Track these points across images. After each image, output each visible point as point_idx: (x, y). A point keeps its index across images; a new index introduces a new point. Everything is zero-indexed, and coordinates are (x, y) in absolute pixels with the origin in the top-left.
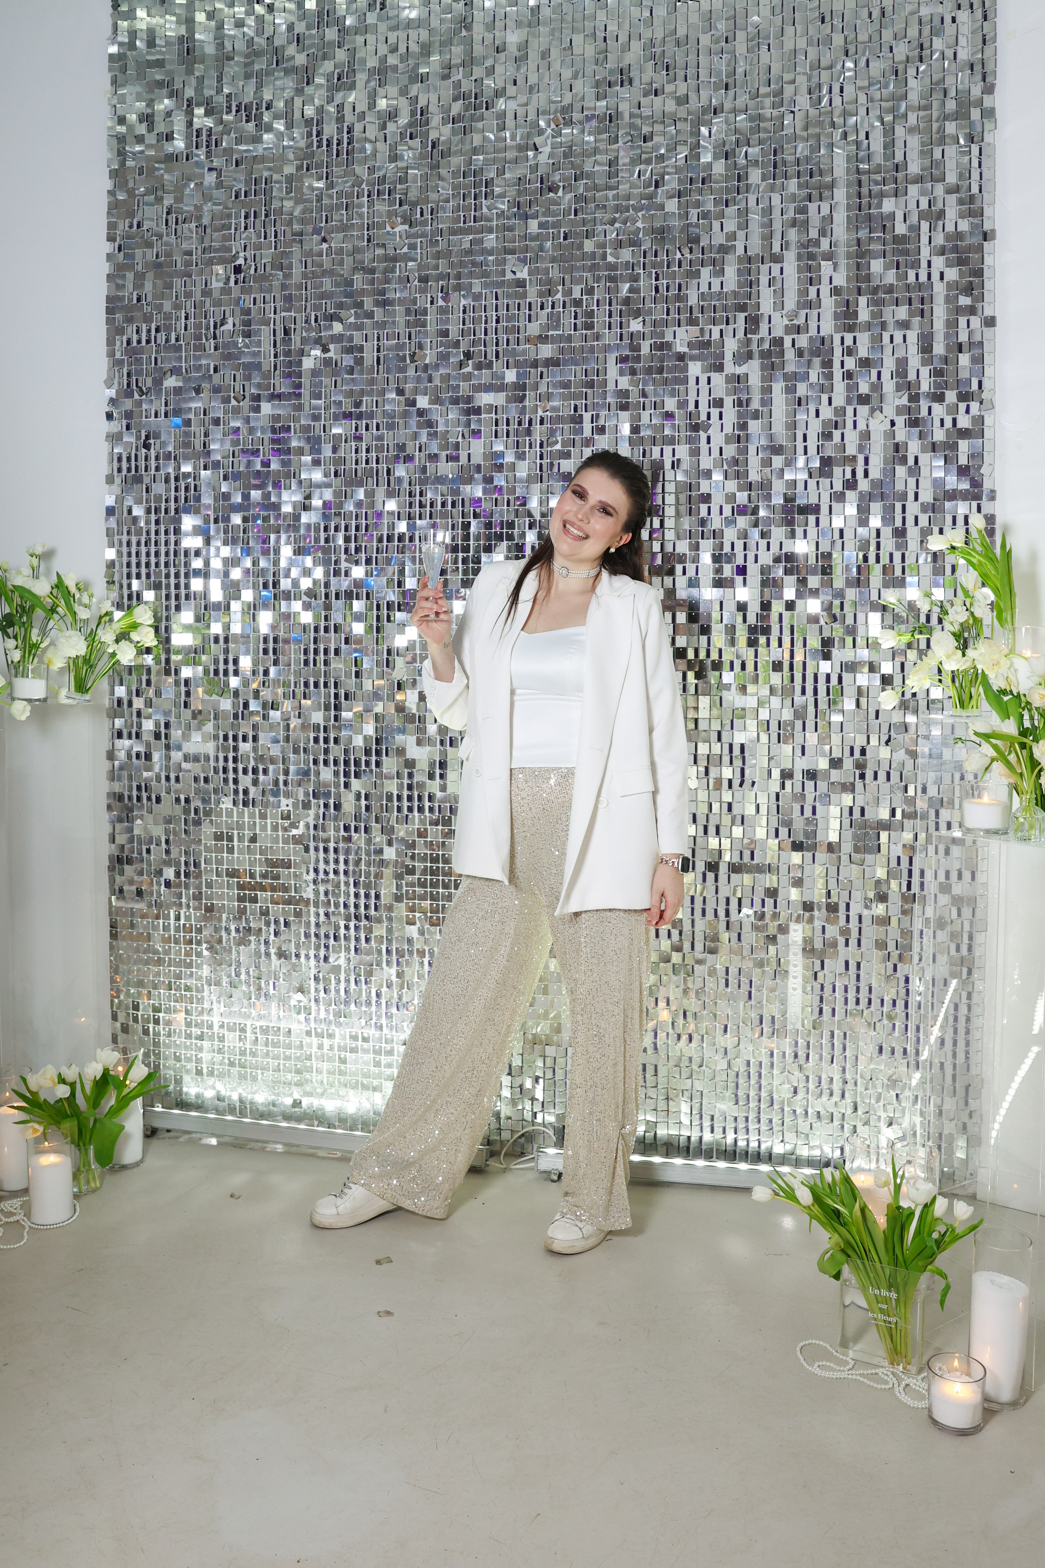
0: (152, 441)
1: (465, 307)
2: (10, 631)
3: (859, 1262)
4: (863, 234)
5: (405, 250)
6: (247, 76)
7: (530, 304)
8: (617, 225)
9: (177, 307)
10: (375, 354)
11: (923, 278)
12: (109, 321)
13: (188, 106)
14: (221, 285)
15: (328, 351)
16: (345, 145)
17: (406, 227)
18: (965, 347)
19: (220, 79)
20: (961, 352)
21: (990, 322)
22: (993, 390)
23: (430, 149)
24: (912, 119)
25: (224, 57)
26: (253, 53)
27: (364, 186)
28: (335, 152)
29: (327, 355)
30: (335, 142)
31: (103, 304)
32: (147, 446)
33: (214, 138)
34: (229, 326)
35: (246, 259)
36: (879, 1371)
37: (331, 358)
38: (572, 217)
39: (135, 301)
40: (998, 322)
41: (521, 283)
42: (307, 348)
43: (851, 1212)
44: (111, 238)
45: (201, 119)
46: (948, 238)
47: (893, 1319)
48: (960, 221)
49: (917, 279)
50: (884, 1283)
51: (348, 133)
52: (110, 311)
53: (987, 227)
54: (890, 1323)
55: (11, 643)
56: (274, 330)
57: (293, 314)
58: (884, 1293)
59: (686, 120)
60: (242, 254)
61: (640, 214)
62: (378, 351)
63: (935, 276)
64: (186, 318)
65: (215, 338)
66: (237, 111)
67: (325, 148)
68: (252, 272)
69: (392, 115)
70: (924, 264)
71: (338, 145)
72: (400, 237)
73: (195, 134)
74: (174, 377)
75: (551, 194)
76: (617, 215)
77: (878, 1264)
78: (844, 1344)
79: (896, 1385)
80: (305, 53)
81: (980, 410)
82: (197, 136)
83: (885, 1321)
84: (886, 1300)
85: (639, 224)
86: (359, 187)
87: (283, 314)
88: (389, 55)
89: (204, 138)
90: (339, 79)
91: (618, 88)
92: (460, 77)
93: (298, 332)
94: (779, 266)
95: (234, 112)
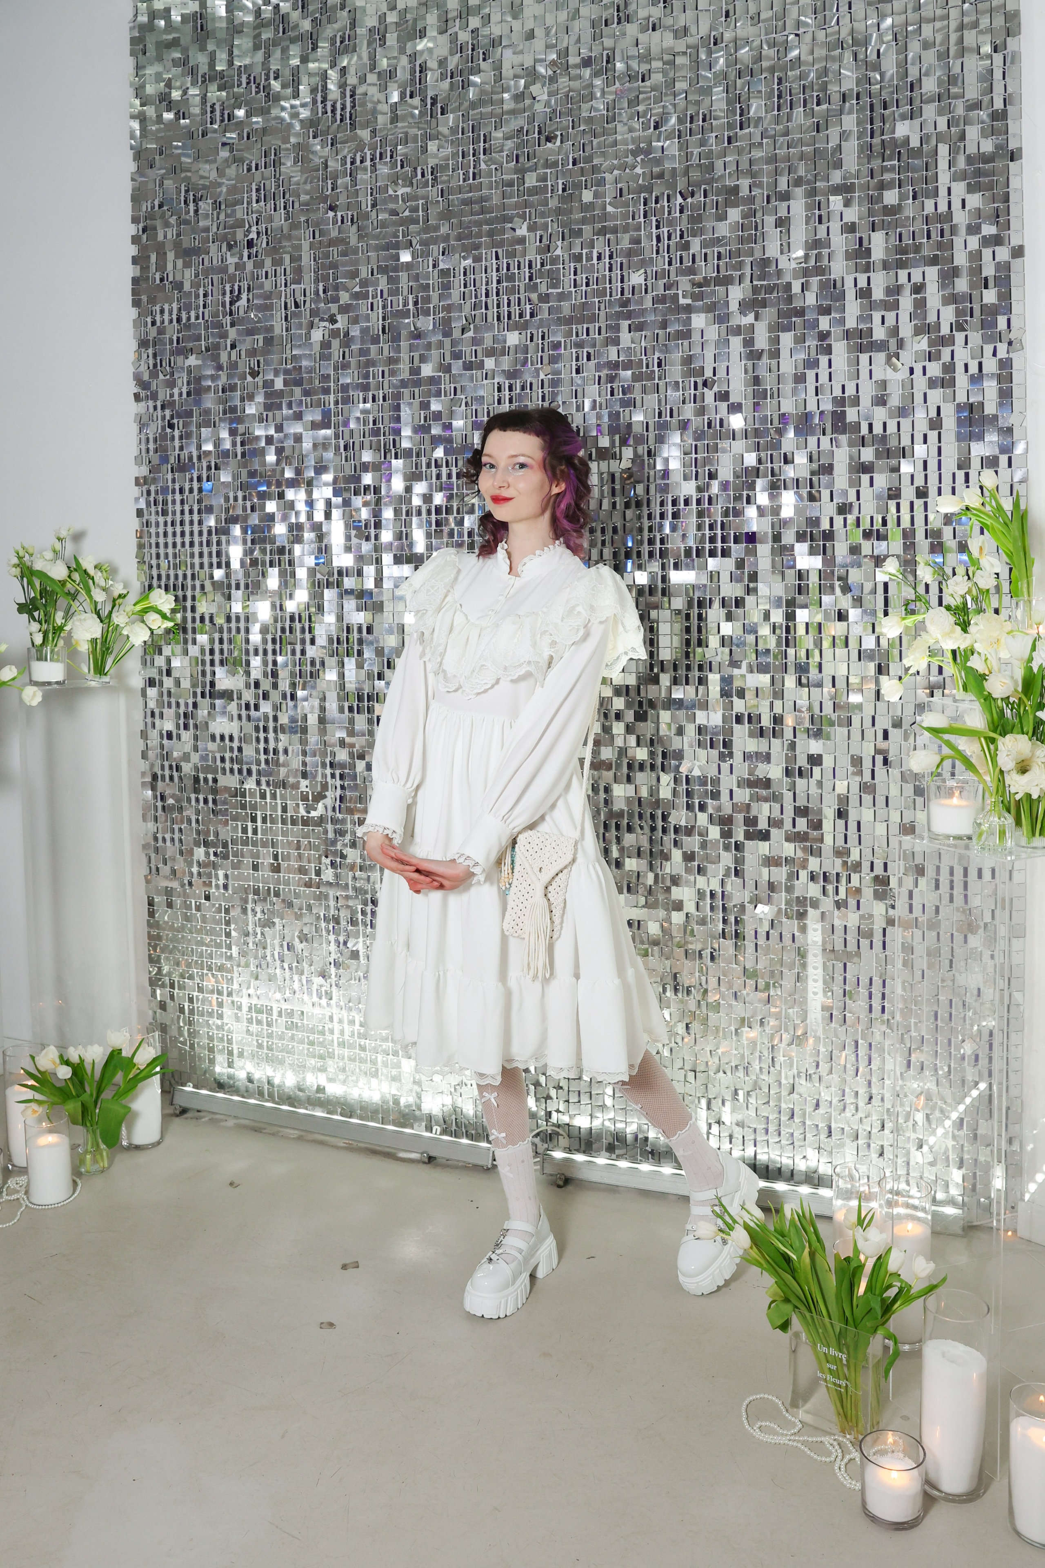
0: (175, 421)
1: (465, 269)
2: (36, 614)
3: (808, 1315)
4: (876, 163)
5: (407, 213)
6: (256, 47)
7: (530, 262)
8: (616, 172)
9: (196, 285)
10: (381, 322)
11: (943, 208)
12: (136, 303)
13: (203, 82)
14: (236, 260)
15: (336, 322)
16: (348, 109)
17: (408, 190)
18: (991, 283)
19: (231, 53)
20: (986, 287)
21: (1018, 252)
22: (1023, 330)
23: (429, 106)
24: (927, 31)
25: (235, 29)
26: (260, 23)
27: (366, 150)
28: (338, 117)
29: (336, 326)
30: (339, 106)
31: (129, 286)
32: (171, 426)
33: (226, 112)
34: (243, 302)
35: (258, 233)
36: (826, 1440)
37: (339, 329)
38: (571, 166)
39: (158, 281)
40: (1027, 251)
41: (522, 241)
42: (316, 320)
43: (799, 1257)
44: (135, 220)
45: (215, 94)
46: (970, 160)
47: (843, 1383)
48: (982, 141)
49: (936, 209)
50: (833, 1341)
51: (351, 96)
52: (134, 292)
53: (1012, 146)
54: (840, 1386)
55: (35, 626)
56: (286, 304)
57: (302, 286)
58: (833, 1352)
59: (685, 53)
60: (254, 229)
61: (639, 159)
62: (384, 319)
63: (956, 205)
64: (205, 295)
65: (231, 314)
66: (248, 83)
67: (329, 114)
68: (264, 245)
69: (391, 74)
70: (943, 192)
71: (342, 109)
72: (403, 200)
73: (209, 109)
74: (194, 356)
75: (549, 145)
76: (615, 162)
77: (827, 1320)
78: (794, 1404)
79: (840, 1457)
80: (310, 19)
81: (1008, 352)
82: (212, 112)
83: (835, 1384)
84: (837, 1361)
85: (639, 170)
86: (362, 151)
87: (293, 286)
88: (388, 13)
89: (218, 113)
90: (341, 42)
91: (615, 25)
92: (457, 29)
93: (308, 304)
94: (785, 204)
95: (244, 85)
